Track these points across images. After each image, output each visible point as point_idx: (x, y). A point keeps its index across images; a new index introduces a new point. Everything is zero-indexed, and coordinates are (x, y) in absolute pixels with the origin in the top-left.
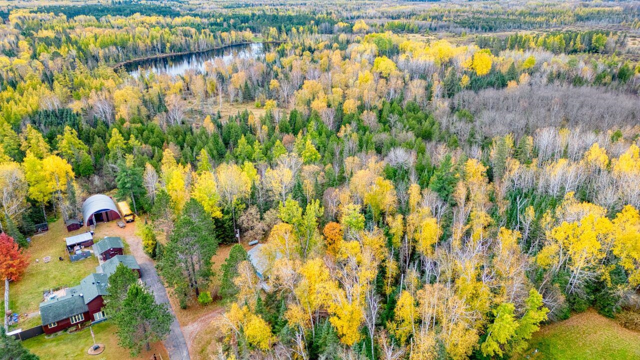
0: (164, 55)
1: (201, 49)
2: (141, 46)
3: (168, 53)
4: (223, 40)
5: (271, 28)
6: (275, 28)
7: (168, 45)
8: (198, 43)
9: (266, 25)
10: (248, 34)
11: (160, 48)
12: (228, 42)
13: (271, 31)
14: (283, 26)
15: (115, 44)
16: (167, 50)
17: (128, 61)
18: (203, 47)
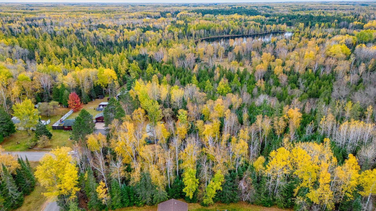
0: (228, 36)
1: (249, 33)
2: (217, 30)
3: (231, 34)
4: (265, 29)
5: (301, 24)
6: (303, 24)
7: (232, 30)
8: (249, 30)
9: (298, 22)
10: (284, 27)
11: (227, 32)
12: (269, 31)
13: (300, 26)
14: (310, 22)
15: (204, 29)
16: (230, 33)
17: (207, 37)
18: (251, 32)
